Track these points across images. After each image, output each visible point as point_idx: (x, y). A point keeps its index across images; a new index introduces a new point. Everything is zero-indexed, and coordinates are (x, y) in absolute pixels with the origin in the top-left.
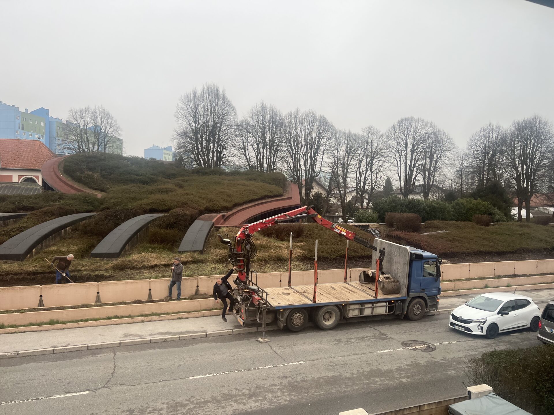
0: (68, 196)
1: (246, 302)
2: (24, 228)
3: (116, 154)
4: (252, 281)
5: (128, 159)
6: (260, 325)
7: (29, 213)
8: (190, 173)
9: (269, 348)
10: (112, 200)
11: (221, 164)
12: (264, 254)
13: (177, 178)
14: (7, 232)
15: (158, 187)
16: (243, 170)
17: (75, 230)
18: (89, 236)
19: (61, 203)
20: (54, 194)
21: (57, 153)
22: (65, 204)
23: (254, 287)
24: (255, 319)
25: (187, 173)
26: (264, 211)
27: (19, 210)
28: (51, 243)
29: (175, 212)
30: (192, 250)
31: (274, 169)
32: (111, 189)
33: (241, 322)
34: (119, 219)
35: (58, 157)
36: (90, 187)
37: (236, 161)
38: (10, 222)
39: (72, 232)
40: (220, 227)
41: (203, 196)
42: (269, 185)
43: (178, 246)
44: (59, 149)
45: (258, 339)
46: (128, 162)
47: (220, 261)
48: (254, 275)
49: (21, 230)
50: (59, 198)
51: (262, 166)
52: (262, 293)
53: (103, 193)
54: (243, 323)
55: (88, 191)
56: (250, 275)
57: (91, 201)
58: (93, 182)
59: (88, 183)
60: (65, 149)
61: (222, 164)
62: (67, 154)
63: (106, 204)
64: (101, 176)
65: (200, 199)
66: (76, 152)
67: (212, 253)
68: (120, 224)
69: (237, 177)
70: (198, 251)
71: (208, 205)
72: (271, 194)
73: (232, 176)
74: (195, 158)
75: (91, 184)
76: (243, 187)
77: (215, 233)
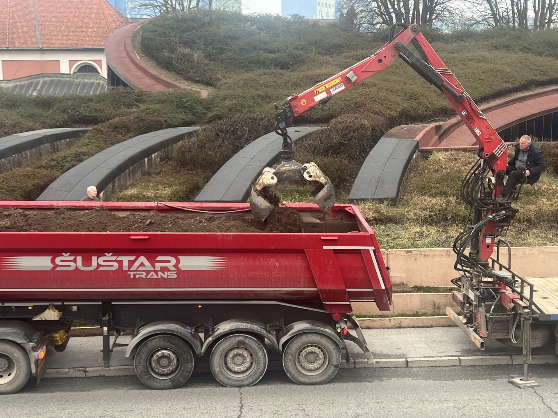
0: (151, 97)
1: (486, 303)
2: (84, 155)
3: (231, 12)
4: (500, 261)
5: (252, 20)
6: (518, 351)
7: (90, 128)
8: (369, 42)
9: (537, 399)
10: (227, 102)
11: (433, 17)
12: (527, 207)
13: (344, 54)
14: (58, 163)
15: (310, 73)
16: (481, 27)
17: (165, 159)
18: (188, 170)
19: (140, 109)
20: (127, 93)
21: (129, 16)
22: (148, 111)
23: (504, 273)
24: (507, 337)
25: (365, 40)
26: (528, 115)
27: (74, 124)
28: (129, 183)
29: (341, 123)
30: (375, 197)
31: (550, 21)
32: (224, 81)
33: (477, 340)
34: (239, 138)
35: (131, 23)
36: (188, 79)
37: (466, 9)
38: (61, 144)
39: (162, 163)
40: (430, 152)
41: (396, 87)
42: (539, 58)
43: (348, 190)
44: (133, 8)
45: (513, 379)
46: (253, 25)
47: (432, 220)
48: (503, 250)
49: (79, 158)
50: (136, 100)
51: (523, 16)
52: (522, 287)
53: (210, 89)
54: (482, 344)
55: (185, 86)
56: (496, 250)
57: (190, 105)
58: (192, 69)
59: (182, 70)
60: (142, 7)
61: (436, 17)
62: (145, 17)
63: (216, 109)
64: (206, 57)
65: (390, 94)
66: (160, 11)
67: (415, 204)
68: (242, 148)
69: (467, 44)
70: (387, 199)
71: (405, 105)
72: (544, 78)
73: (456, 42)
74: (380, 10)
75: (189, 72)
76: (480, 65)
77: (421, 163)
